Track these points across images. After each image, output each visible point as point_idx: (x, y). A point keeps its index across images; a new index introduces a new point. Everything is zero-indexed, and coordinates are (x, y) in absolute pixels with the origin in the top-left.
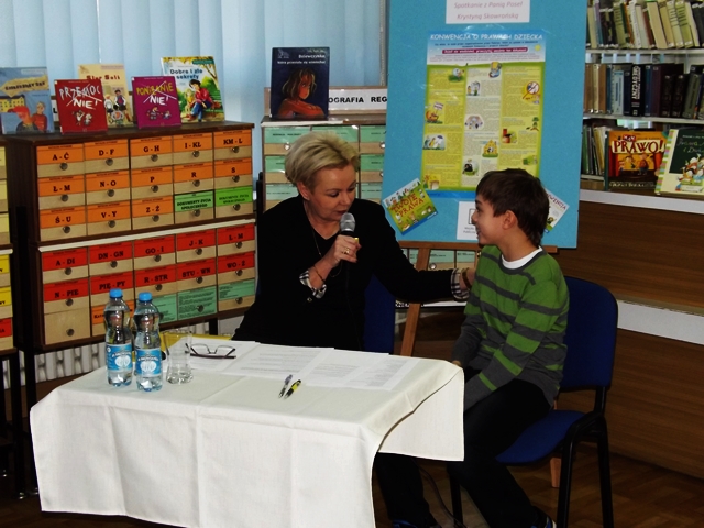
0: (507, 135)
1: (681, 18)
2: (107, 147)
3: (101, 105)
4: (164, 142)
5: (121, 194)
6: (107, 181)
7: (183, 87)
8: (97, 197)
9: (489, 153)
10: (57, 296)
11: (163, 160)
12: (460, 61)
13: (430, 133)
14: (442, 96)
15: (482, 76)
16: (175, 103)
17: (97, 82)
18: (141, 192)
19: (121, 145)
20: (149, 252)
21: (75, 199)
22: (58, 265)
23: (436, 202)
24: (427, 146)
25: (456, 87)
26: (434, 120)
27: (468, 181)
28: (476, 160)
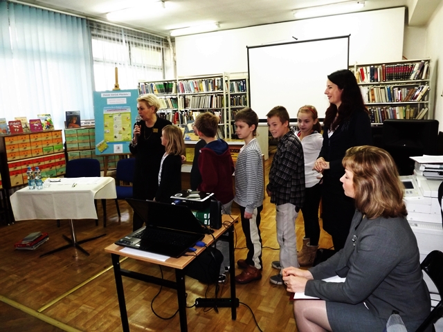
0: (124, 129)
1: (163, 102)
2: (23, 137)
3: (21, 127)
4: (39, 135)
5: (28, 148)
6: (24, 145)
7: (43, 122)
8: (21, 149)
9: (120, 133)
10: (13, 174)
11: (39, 139)
12: (112, 113)
13: (106, 130)
14: (107, 121)
15: (117, 116)
16: (41, 126)
17: (20, 121)
18: (33, 148)
19: (28, 136)
20: (37, 162)
21: (16, 150)
22: (13, 167)
23: (109, 145)
24: (105, 132)
25: (111, 119)
26: (106, 126)
27: (115, 140)
28: (117, 135)
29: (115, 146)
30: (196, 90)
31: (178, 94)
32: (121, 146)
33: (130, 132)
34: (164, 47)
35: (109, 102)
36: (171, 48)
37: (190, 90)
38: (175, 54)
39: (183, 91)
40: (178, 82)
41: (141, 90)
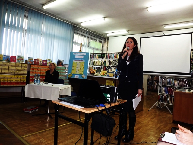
0: (80, 69)
2: (39, 66)
3: (39, 62)
4: (45, 66)
5: (40, 71)
6: (38, 69)
7: (48, 62)
8: (37, 71)
9: (78, 71)
10: (31, 81)
11: (45, 68)
12: (76, 61)
13: (73, 68)
14: (74, 65)
15: (78, 63)
16: (47, 63)
17: (39, 60)
18: (42, 71)
19: (40, 66)
20: (42, 78)
21: (34, 71)
22: (32, 78)
23: (73, 75)
25: (76, 64)
26: (73, 67)
27: (76, 73)
28: (77, 71)
29: (76, 76)
30: (115, 58)
31: (107, 59)
32: (78, 76)
33: (83, 70)
34: (104, 41)
35: (76, 57)
36: (107, 42)
37: (112, 58)
38: (108, 45)
39: (109, 58)
40: (108, 54)
41: (91, 57)
